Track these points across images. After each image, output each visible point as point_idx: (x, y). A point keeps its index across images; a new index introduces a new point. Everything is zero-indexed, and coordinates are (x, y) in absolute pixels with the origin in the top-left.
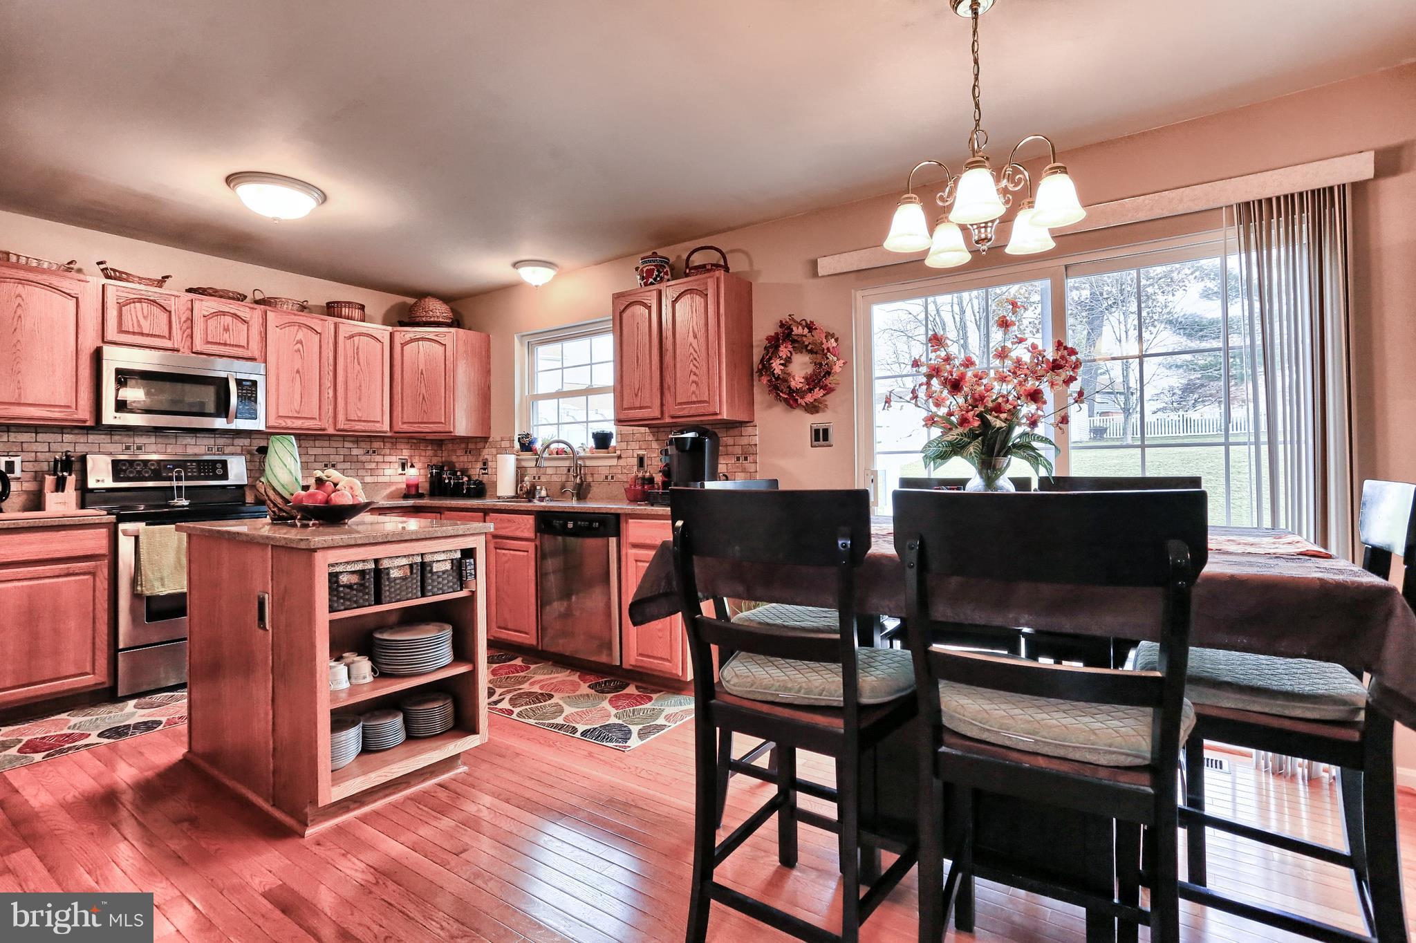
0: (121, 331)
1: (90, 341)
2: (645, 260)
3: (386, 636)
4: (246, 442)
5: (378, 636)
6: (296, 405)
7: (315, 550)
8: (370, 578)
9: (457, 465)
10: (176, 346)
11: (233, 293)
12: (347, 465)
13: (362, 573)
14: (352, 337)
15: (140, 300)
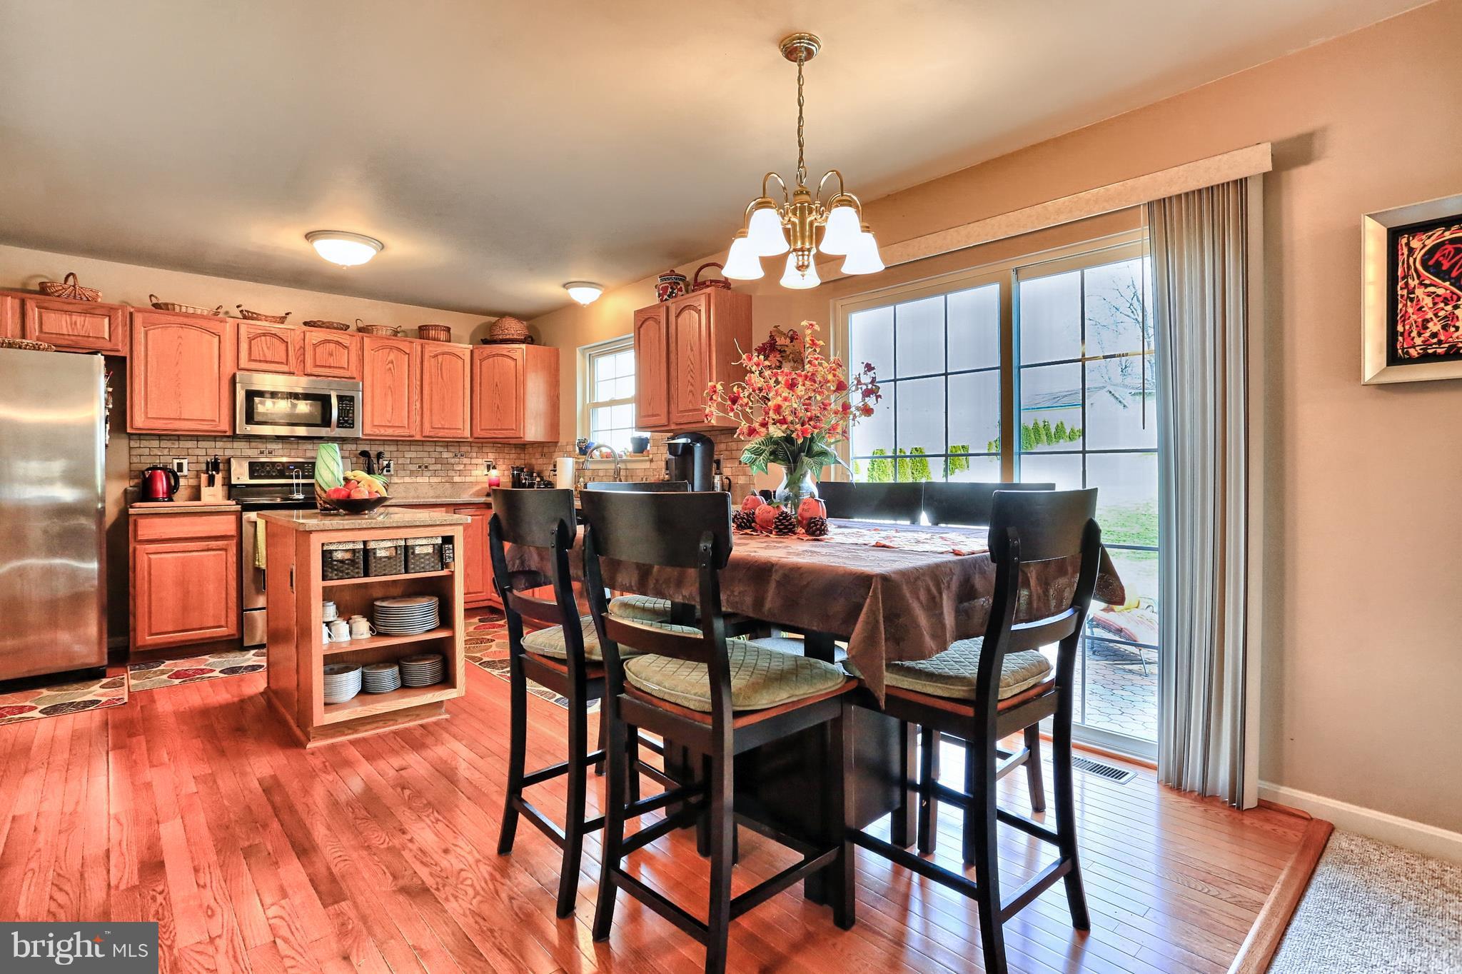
0: (250, 360)
1: (229, 368)
2: (663, 278)
3: (384, 604)
4: (353, 447)
5: (378, 603)
6: (388, 416)
7: (311, 532)
8: (361, 555)
9: (535, 467)
10: (292, 371)
11: (337, 323)
12: (439, 467)
13: (354, 551)
14: (436, 356)
15: (264, 335)
